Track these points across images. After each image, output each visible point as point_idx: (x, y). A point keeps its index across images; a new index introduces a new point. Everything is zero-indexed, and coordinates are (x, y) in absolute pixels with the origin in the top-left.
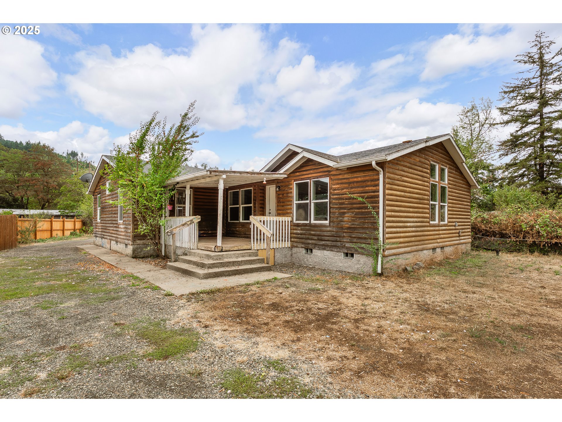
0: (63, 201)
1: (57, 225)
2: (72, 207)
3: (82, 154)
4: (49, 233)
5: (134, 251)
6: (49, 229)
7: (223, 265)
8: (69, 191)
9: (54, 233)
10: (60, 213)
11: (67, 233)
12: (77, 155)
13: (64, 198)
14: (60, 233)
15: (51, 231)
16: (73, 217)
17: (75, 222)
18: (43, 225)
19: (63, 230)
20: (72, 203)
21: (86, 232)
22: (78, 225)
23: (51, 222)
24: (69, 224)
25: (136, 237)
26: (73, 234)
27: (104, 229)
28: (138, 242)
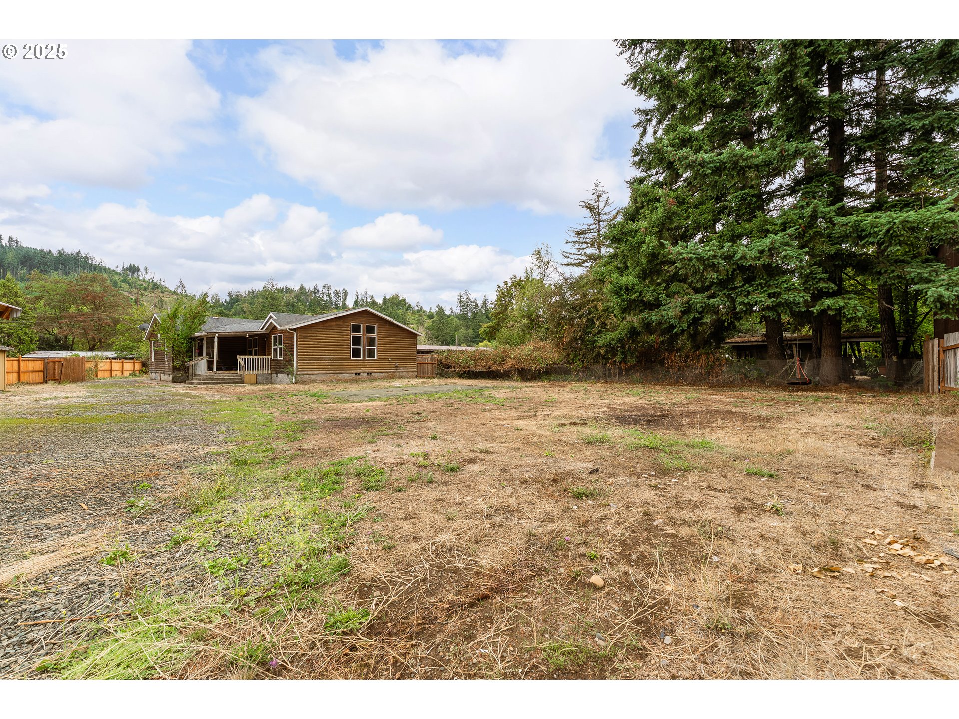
0: (120, 341)
1: (117, 366)
2: (131, 348)
3: (146, 270)
4: (109, 373)
5: (173, 378)
6: (109, 369)
7: (212, 380)
8: (128, 330)
9: (114, 374)
10: (116, 355)
11: (127, 374)
12: (139, 270)
13: (122, 338)
14: (119, 374)
15: (111, 371)
16: (132, 359)
17: (134, 363)
18: (104, 366)
19: (122, 372)
20: (132, 344)
21: (146, 373)
22: (138, 367)
23: (111, 363)
24: (128, 366)
25: (175, 369)
26: (133, 374)
27: (157, 366)
28: (176, 372)
